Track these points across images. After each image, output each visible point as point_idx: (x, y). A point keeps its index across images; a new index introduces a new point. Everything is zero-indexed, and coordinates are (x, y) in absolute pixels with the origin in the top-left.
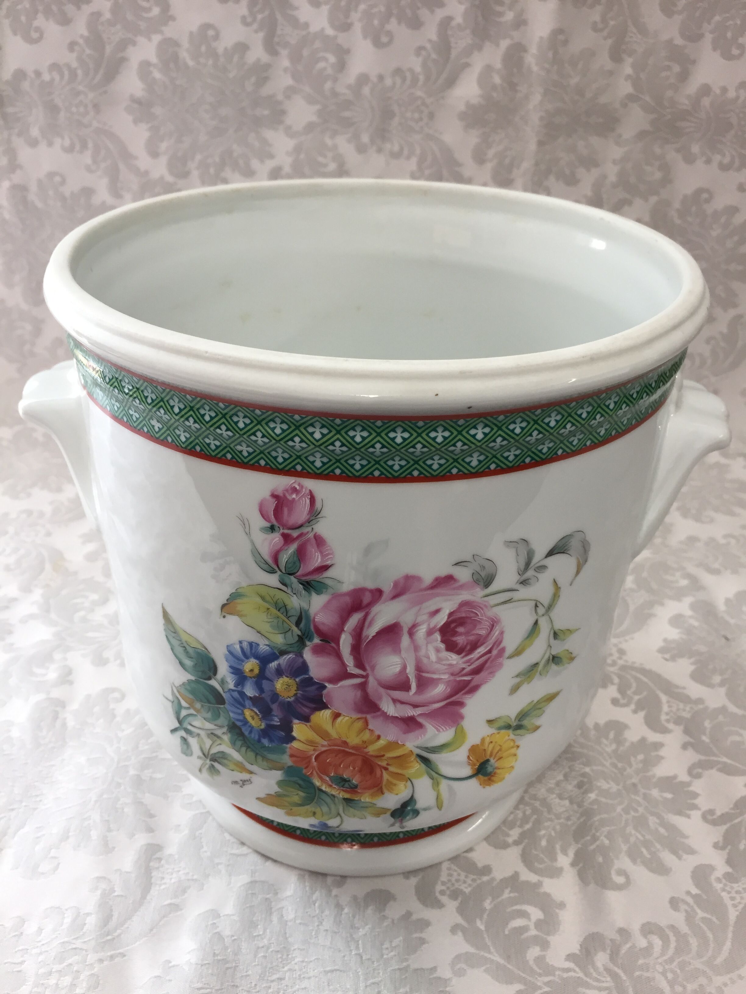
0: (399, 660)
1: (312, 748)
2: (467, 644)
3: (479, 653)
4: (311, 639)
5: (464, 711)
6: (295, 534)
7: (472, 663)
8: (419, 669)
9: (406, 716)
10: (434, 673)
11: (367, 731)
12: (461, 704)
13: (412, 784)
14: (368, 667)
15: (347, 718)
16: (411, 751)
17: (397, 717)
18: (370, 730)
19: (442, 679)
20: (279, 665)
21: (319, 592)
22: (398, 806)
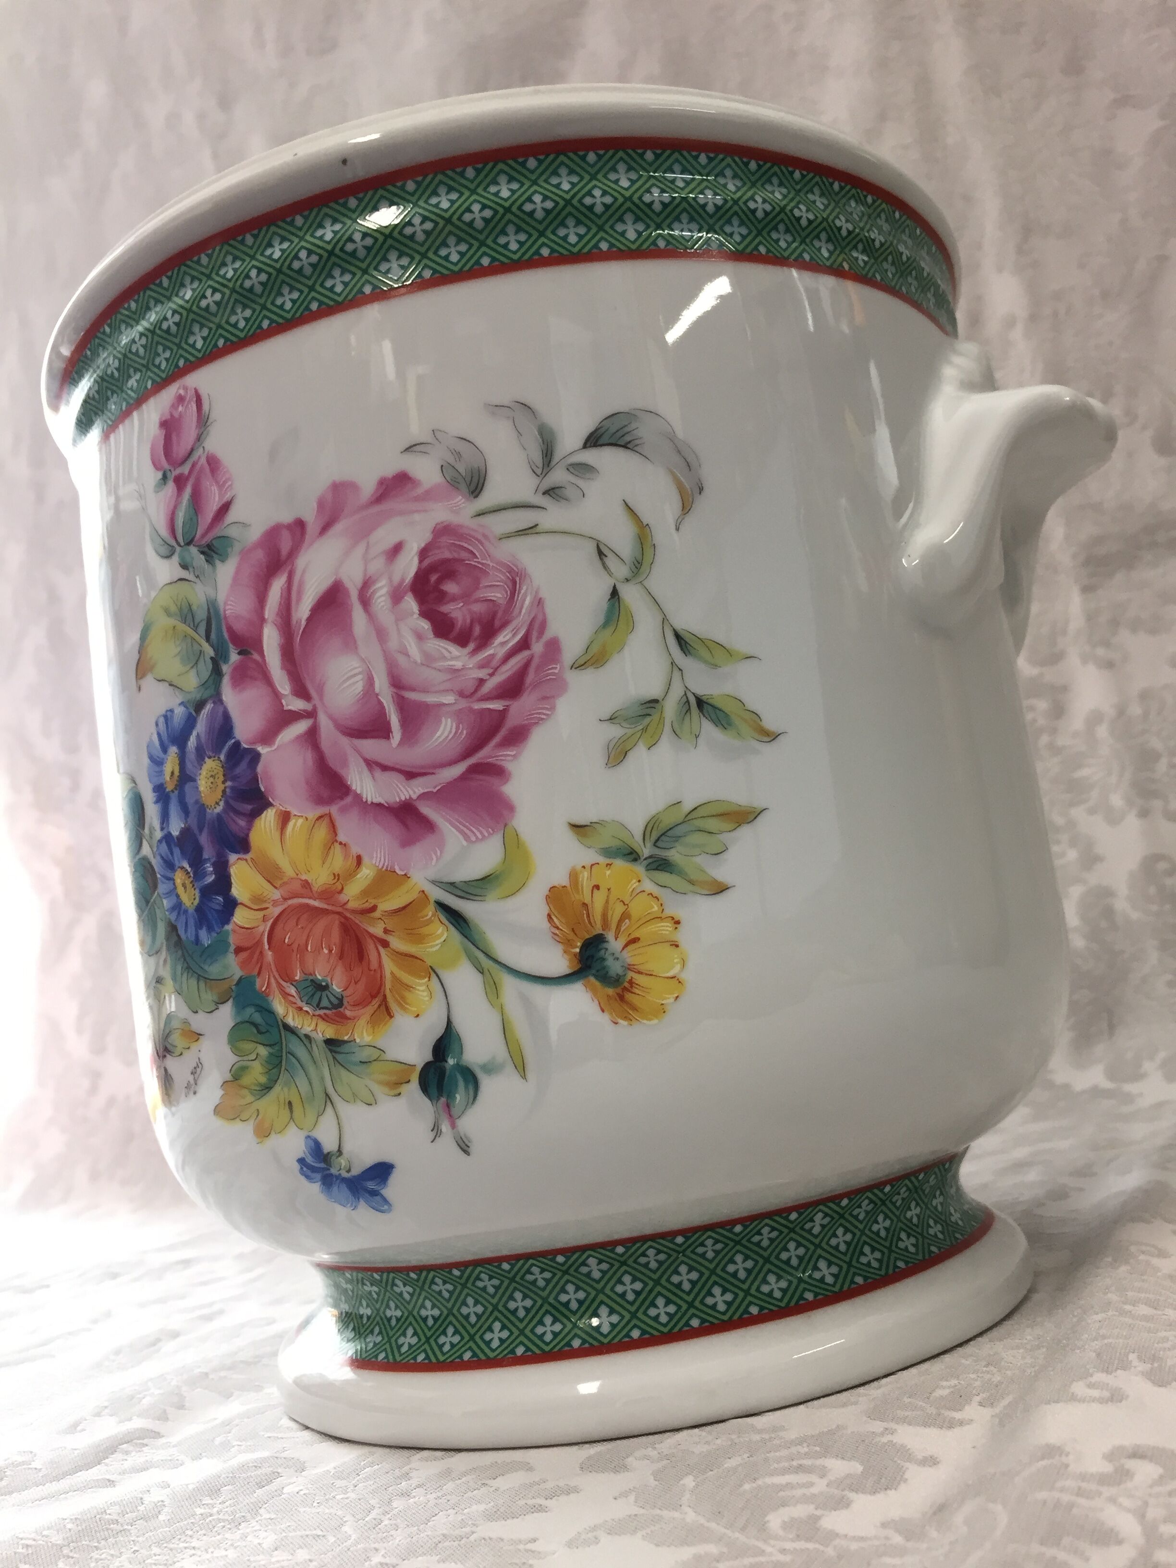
0: (357, 665)
1: (261, 914)
2: (472, 622)
3: (503, 644)
4: (226, 659)
5: (511, 790)
6: (185, 469)
7: (496, 669)
8: (397, 684)
9: (398, 800)
10: (425, 691)
11: (337, 845)
12: (499, 772)
13: (442, 984)
14: (313, 693)
15: (300, 821)
16: (423, 891)
17: (380, 805)
18: (341, 843)
19: (444, 705)
20: (198, 736)
21: (224, 558)
22: (428, 1057)
